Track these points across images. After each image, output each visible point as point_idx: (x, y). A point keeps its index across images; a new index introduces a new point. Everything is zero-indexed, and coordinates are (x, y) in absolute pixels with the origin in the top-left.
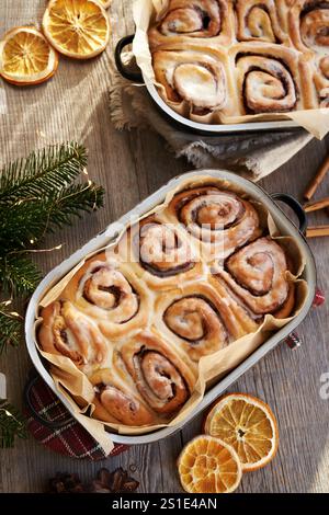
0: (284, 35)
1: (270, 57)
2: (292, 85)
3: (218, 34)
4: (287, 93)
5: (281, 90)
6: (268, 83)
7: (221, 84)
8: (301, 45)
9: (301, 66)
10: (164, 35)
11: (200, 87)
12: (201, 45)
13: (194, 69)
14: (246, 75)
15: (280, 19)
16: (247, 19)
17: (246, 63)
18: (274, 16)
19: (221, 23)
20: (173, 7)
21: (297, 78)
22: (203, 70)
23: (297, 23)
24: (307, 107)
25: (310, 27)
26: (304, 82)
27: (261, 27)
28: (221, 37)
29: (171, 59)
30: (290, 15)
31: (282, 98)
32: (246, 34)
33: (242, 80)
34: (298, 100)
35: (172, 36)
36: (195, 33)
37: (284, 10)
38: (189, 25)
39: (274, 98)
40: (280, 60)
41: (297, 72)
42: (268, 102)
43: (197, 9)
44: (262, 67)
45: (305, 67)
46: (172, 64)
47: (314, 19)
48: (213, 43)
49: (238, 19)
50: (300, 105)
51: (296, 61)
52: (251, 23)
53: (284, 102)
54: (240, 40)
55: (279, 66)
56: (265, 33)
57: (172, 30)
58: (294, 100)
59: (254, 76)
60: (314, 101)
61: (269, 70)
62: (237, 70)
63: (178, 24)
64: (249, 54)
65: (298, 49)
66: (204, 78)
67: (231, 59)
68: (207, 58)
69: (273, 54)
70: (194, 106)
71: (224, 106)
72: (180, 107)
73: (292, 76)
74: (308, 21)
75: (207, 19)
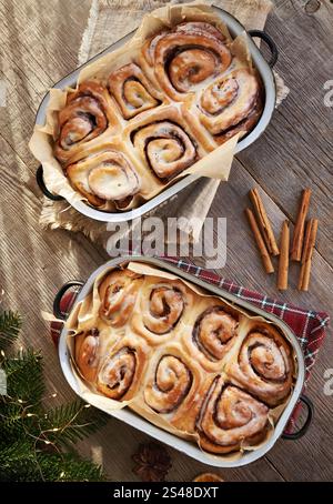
0: (160, 95)
1: (158, 122)
2: (186, 138)
3: (107, 127)
4: (185, 148)
5: (179, 148)
6: (165, 148)
7: (129, 172)
8: (178, 95)
9: (185, 118)
10: (67, 150)
11: (114, 183)
12: (99, 145)
13: (102, 171)
14: (146, 149)
15: (151, 82)
16: (124, 96)
17: (140, 139)
18: (145, 81)
19: (105, 115)
20: (62, 121)
21: (187, 129)
22: (111, 168)
23: (166, 80)
24: (210, 150)
25: (178, 74)
26: (195, 131)
27: (139, 96)
28: (111, 129)
29: (81, 170)
30: (156, 75)
31: (182, 155)
32: (130, 111)
33: (144, 157)
34: (196, 148)
35: (73, 148)
36: (90, 136)
37: (150, 72)
38: (81, 133)
39: (176, 160)
40: (168, 120)
41: (184, 124)
42: (172, 166)
43: (80, 114)
44: (156, 136)
45: (189, 117)
46: (84, 174)
47: (178, 65)
48: (106, 138)
49: (117, 101)
50: (201, 151)
51: (180, 115)
52: (129, 99)
53: (185, 159)
54: (128, 118)
55: (168, 126)
56: (145, 100)
57: (71, 143)
58: (193, 149)
59: (152, 147)
60: (211, 142)
61: (161, 135)
62: (136, 149)
63: (72, 136)
64: (140, 128)
65: (177, 101)
66: (113, 174)
67: (127, 143)
68: (109, 155)
69: (158, 119)
70: (117, 201)
71: (140, 186)
72: (107, 207)
73: (183, 129)
74: (175, 70)
75: (92, 118)
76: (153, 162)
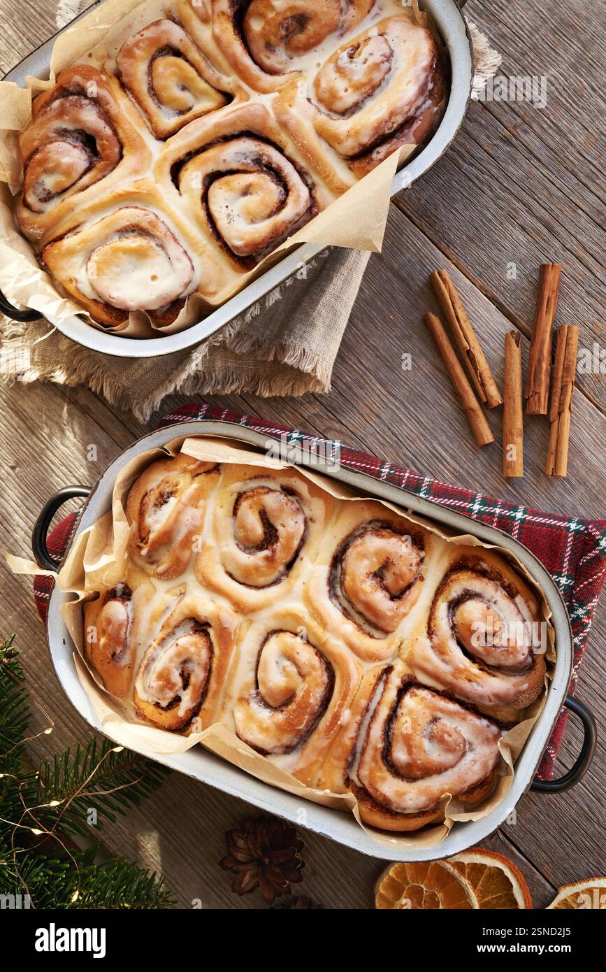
0: (229, 81)
1: (227, 139)
2: (288, 169)
3: (121, 157)
4: (287, 190)
5: (274, 190)
6: (246, 192)
7: (173, 249)
8: (266, 79)
9: (284, 125)
10: (40, 212)
11: (144, 273)
12: (105, 196)
13: (116, 251)
14: (205, 199)
15: (207, 56)
16: (153, 91)
17: (193, 177)
18: (194, 55)
19: (115, 133)
20: (26, 153)
21: (290, 149)
22: (133, 242)
23: (238, 48)
24: (340, 191)
25: (264, 34)
26: (306, 151)
27: (184, 88)
28: (129, 161)
29: (71, 252)
30: (217, 40)
31: (282, 205)
32: (168, 120)
33: (202, 214)
34: (311, 188)
35: (53, 207)
36: (86, 180)
37: (205, 34)
38: (67, 172)
39: (269, 216)
40: (248, 134)
41: (283, 138)
42: (262, 229)
43: (63, 133)
44: (223, 168)
45: (292, 124)
46: (78, 260)
47: (262, 16)
48: (119, 180)
49: (139, 101)
50: (322, 193)
51: (272, 121)
52: (164, 95)
53: (288, 213)
54: (163, 137)
55: (247, 146)
56: (198, 94)
57: (48, 197)
58: (304, 192)
59: (219, 193)
60: (341, 173)
61: (234, 166)
62: (185, 200)
63: (50, 182)
64: (191, 155)
65: (264, 91)
66: (140, 255)
67: (165, 187)
68: (129, 215)
69: (227, 131)
70: (150, 312)
71: (198, 278)
72: (131, 326)
73: (281, 150)
74: (256, 26)
75: (88, 140)
76: (222, 223)
